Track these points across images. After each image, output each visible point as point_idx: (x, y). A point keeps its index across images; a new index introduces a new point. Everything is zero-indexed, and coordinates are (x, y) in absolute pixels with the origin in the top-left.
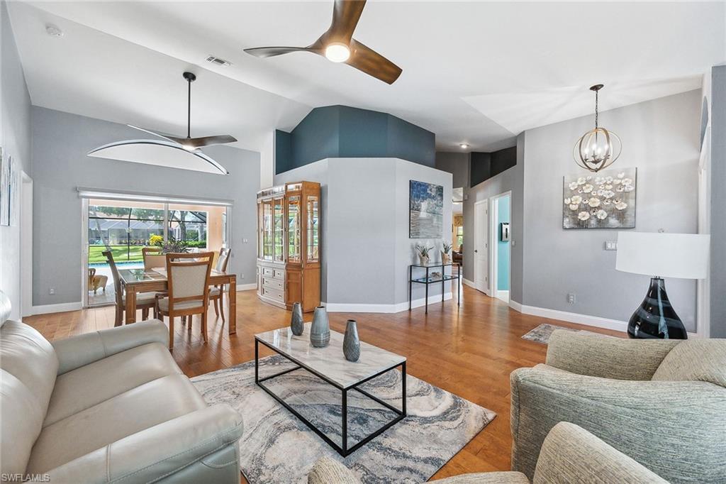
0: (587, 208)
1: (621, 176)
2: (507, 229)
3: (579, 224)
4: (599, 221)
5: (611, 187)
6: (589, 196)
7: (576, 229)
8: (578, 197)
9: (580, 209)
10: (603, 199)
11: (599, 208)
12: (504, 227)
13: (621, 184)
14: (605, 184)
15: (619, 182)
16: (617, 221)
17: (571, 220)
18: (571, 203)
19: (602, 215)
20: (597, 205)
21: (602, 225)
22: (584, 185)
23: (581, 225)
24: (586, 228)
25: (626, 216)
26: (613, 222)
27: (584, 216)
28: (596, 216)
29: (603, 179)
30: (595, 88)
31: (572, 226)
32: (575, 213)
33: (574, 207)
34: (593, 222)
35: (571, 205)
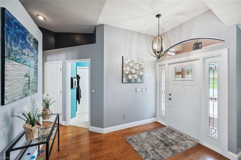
0: (132, 74)
1: (141, 61)
2: (75, 81)
3: (128, 81)
4: (135, 79)
5: (138, 65)
6: (132, 68)
7: (128, 83)
8: (128, 67)
9: (129, 74)
10: (136, 70)
11: (135, 74)
12: (74, 80)
13: (141, 65)
14: (137, 63)
15: (140, 63)
16: (140, 80)
17: (126, 79)
18: (126, 70)
19: (136, 76)
20: (134, 72)
21: (136, 81)
22: (130, 62)
23: (129, 81)
24: (131, 82)
25: (142, 78)
26: (139, 80)
27: (130, 77)
28: (134, 77)
29: (136, 61)
30: (158, 16)
31: (126, 81)
32: (127, 75)
33: (127, 73)
34: (133, 80)
35: (126, 71)
